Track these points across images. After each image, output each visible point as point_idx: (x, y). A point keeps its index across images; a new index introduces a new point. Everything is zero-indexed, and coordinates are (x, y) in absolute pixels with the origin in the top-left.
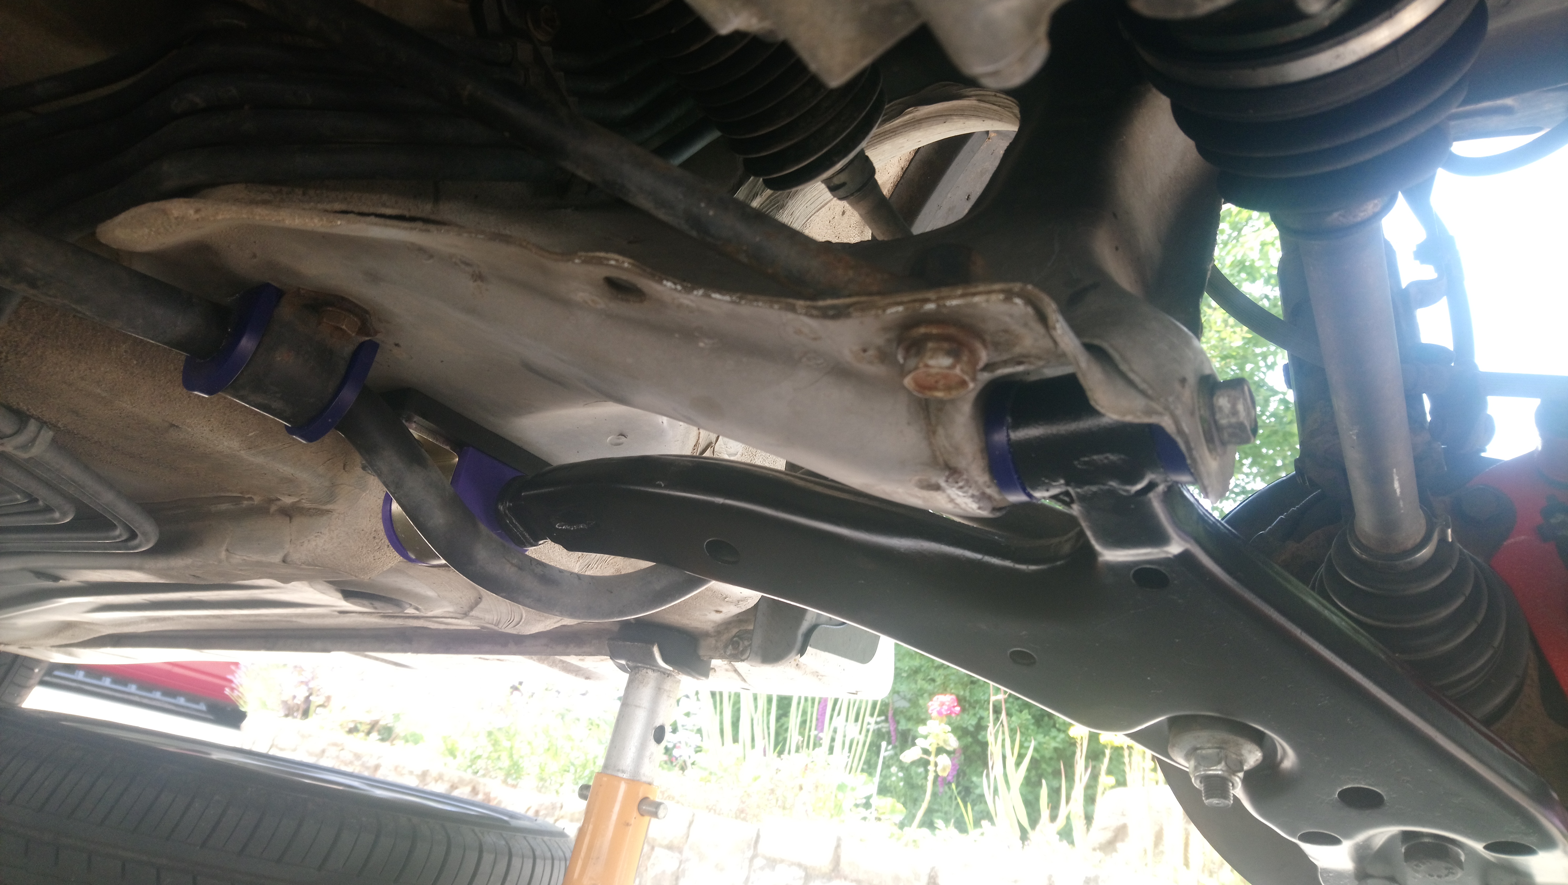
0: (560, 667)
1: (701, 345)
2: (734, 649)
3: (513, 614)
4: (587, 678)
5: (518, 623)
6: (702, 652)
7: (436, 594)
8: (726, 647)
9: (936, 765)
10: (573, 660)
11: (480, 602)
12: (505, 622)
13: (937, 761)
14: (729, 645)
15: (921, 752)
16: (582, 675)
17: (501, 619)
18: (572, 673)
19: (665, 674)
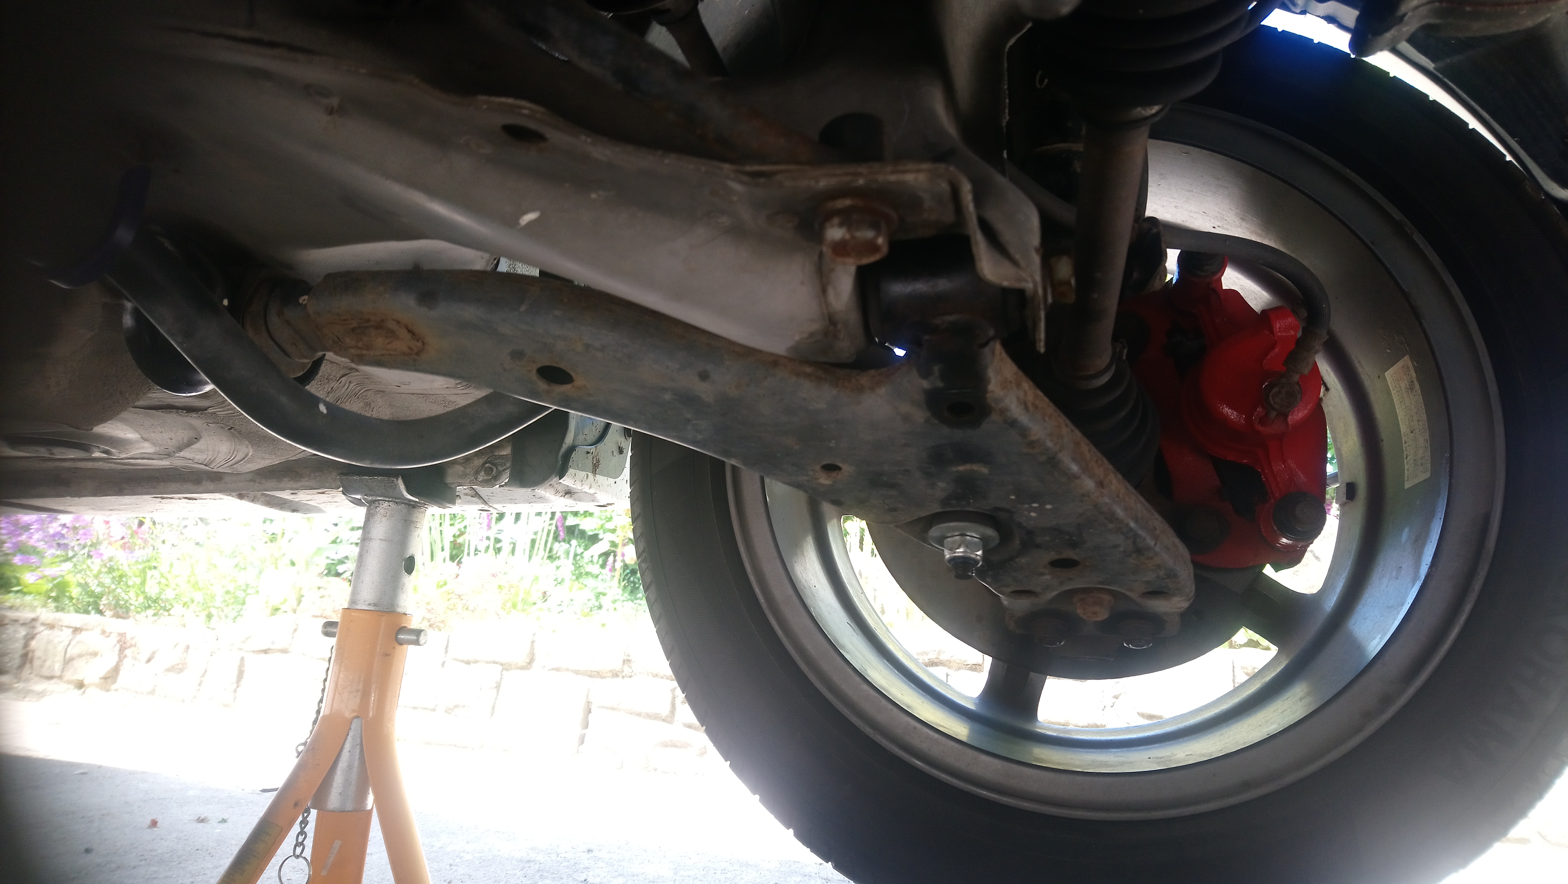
0: (262, 501)
1: (594, 196)
2: (487, 474)
3: (235, 453)
4: (294, 511)
5: (238, 463)
6: (449, 480)
7: (139, 436)
8: (477, 473)
9: (623, 555)
10: (286, 495)
11: (196, 443)
12: (221, 462)
13: (624, 552)
14: (481, 471)
15: (609, 544)
16: (288, 508)
17: (216, 459)
18: (276, 507)
19: (412, 506)
